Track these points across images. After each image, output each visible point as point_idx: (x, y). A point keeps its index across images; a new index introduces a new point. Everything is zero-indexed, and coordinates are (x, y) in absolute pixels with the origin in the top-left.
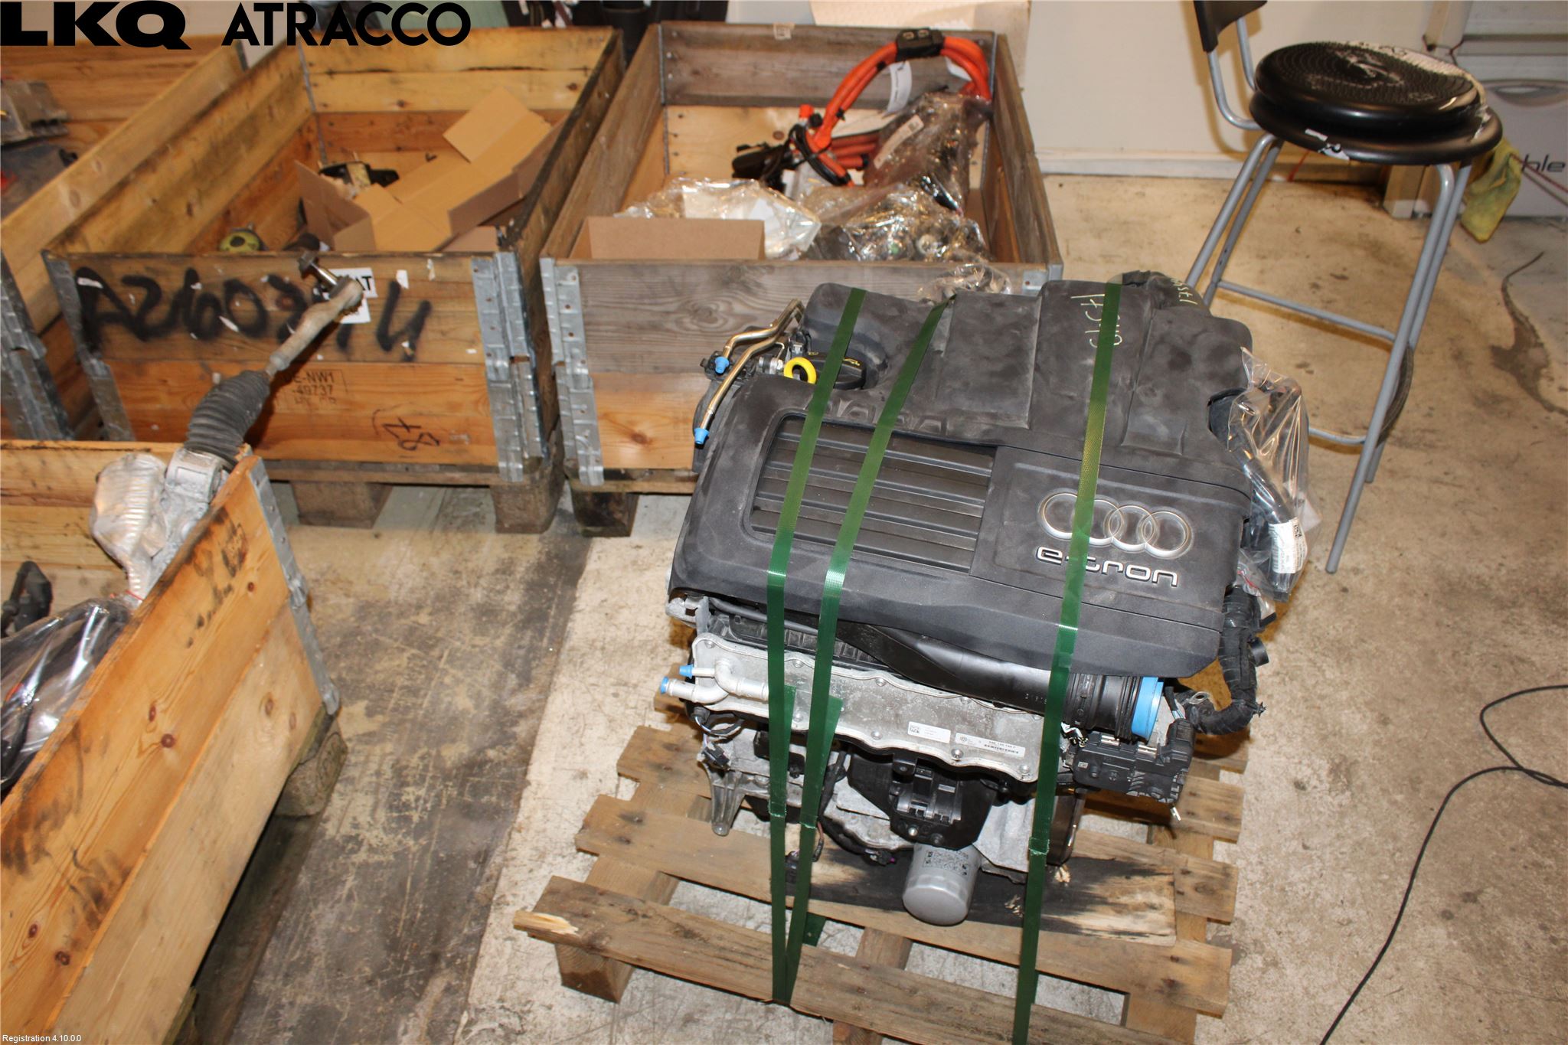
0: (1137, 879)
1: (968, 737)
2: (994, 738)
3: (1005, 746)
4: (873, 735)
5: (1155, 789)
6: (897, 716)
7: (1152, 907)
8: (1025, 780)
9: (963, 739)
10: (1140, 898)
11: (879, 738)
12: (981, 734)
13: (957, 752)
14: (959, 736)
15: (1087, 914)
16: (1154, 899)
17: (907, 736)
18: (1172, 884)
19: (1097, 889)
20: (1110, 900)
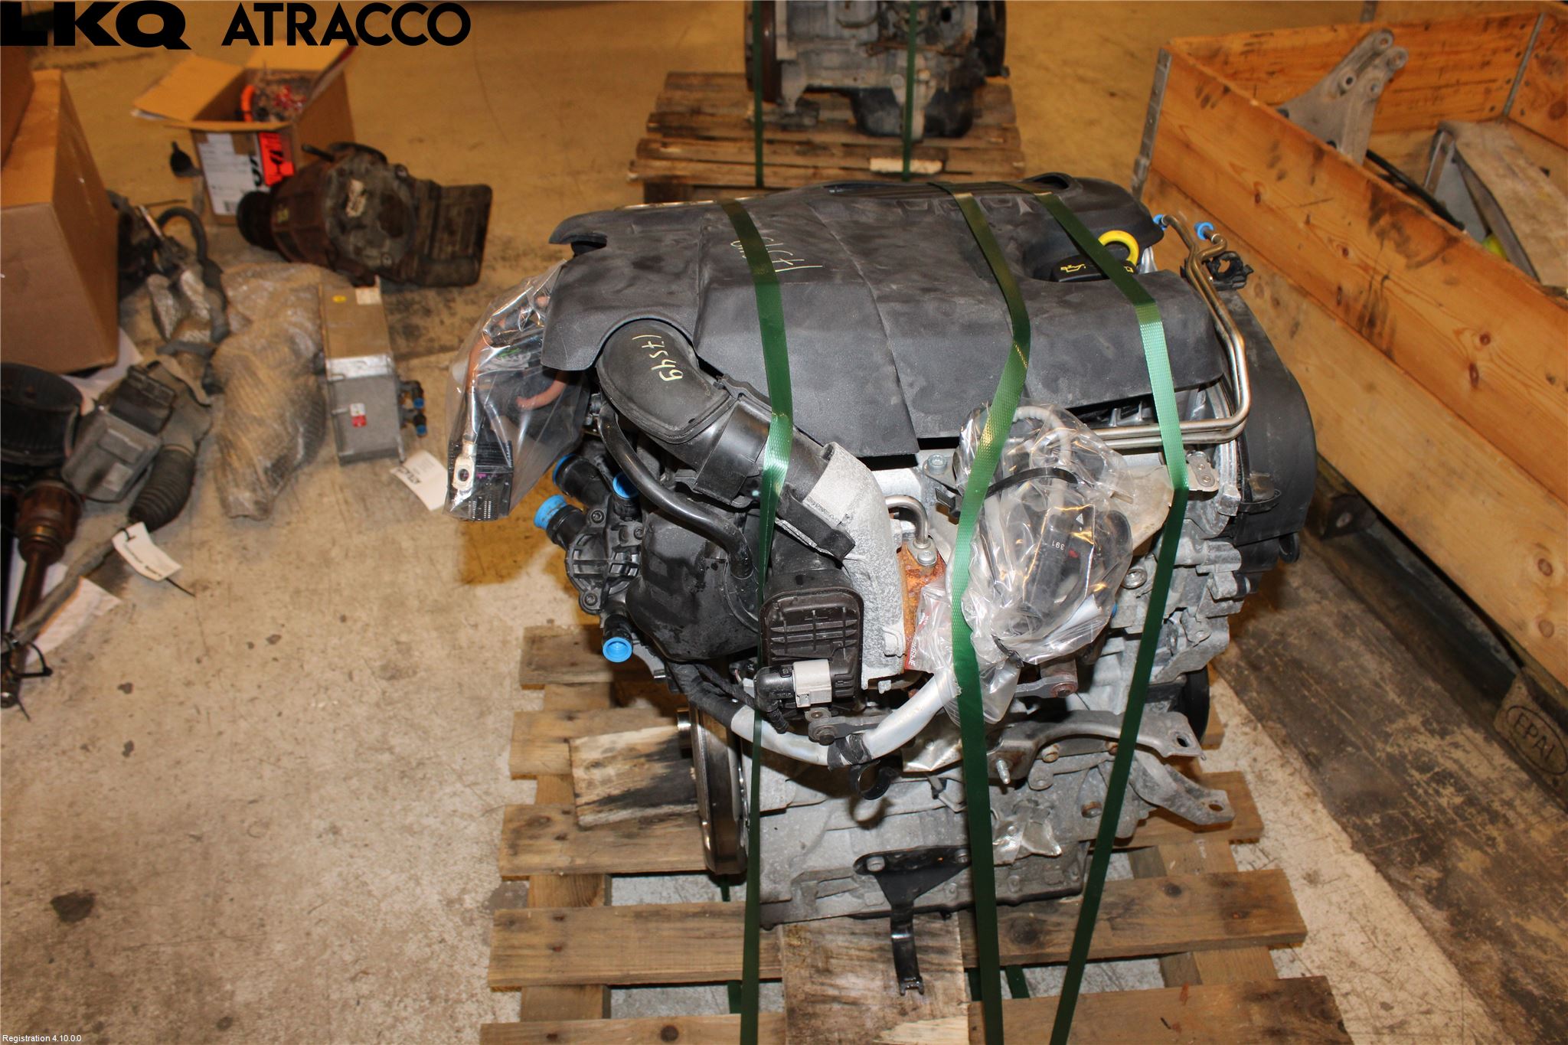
0: (616, 792)
7: (596, 764)
10: (611, 771)
15: (664, 738)
16: (597, 774)
18: (577, 796)
19: (659, 768)
20: (643, 760)
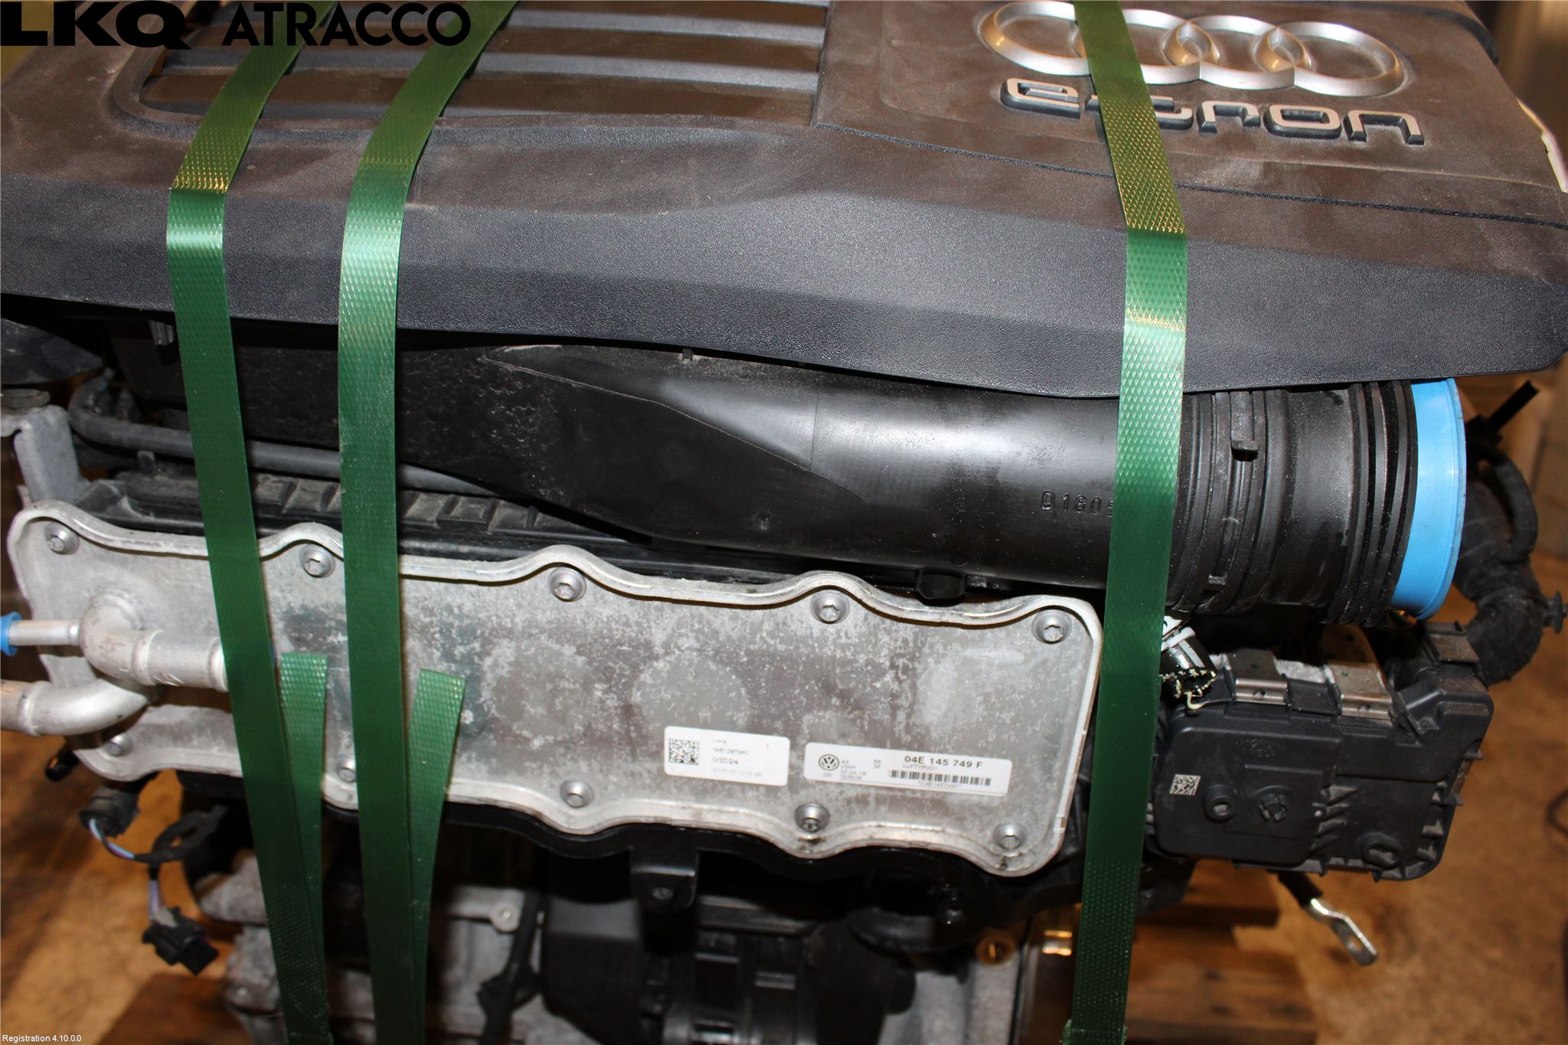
1: (841, 751)
2: (919, 742)
3: (951, 765)
4: (566, 795)
5: (1376, 836)
6: (628, 711)
8: (1014, 870)
9: (828, 761)
11: (584, 801)
12: (878, 737)
13: (812, 813)
14: (814, 751)
17: (663, 783)
